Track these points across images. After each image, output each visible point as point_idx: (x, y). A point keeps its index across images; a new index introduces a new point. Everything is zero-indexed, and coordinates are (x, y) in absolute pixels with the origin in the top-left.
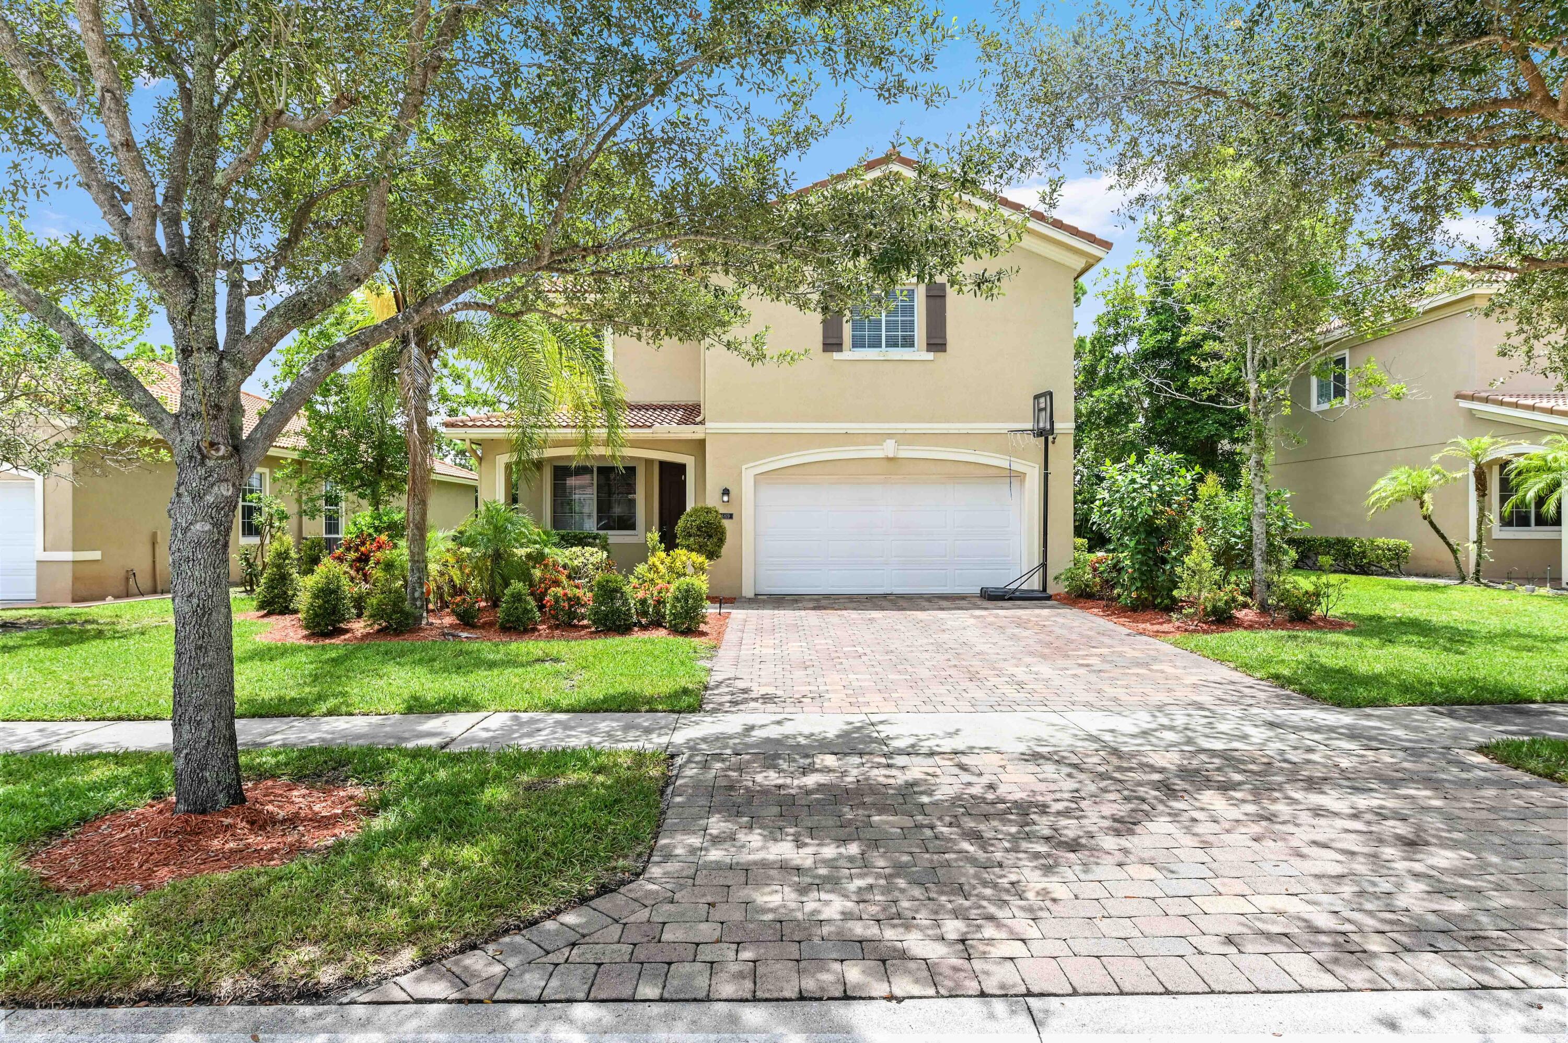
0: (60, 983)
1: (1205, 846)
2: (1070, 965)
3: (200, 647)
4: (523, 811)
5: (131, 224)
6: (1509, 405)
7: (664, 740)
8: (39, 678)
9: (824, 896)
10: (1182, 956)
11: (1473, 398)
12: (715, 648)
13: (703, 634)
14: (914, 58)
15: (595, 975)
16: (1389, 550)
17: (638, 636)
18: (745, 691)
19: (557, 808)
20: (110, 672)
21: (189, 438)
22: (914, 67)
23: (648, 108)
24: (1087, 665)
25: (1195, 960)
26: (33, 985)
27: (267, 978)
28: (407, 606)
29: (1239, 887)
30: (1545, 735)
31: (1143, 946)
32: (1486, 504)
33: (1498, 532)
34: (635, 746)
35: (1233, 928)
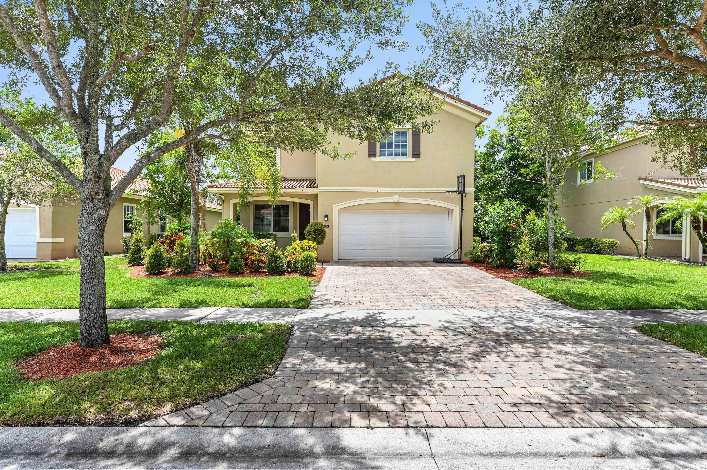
0: (23, 417)
1: (512, 366)
2: (446, 415)
3: (91, 278)
4: (225, 348)
5: (61, 100)
6: (661, 182)
7: (290, 320)
8: (33, 291)
9: (348, 385)
10: (494, 412)
11: (645, 179)
12: (318, 282)
13: (314, 276)
14: (393, 30)
15: (247, 416)
16: (609, 244)
17: (286, 276)
18: (327, 300)
19: (240, 347)
20: (63, 289)
21: (87, 190)
22: (393, 34)
23: (284, 52)
24: (474, 291)
25: (499, 414)
26: (11, 417)
27: (110, 416)
28: (190, 263)
29: (524, 384)
30: (663, 322)
31: (478, 408)
32: (650, 224)
33: (656, 237)
34: (277, 322)
35: (517, 401)
